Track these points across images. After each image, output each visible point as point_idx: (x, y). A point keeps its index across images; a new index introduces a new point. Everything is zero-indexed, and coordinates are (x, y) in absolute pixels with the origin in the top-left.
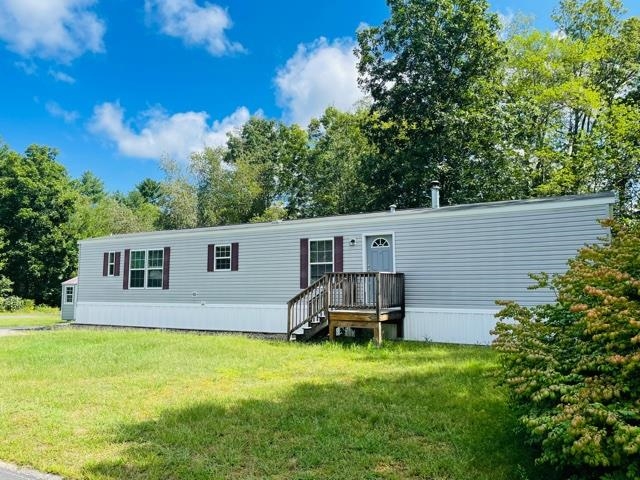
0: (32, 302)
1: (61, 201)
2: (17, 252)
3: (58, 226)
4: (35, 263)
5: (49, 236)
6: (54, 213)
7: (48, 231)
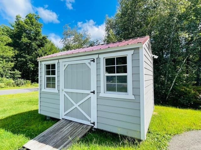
0: (30, 81)
1: (41, 37)
2: (22, 59)
3: (40, 48)
4: (31, 64)
5: (36, 52)
6: (38, 42)
7: (36, 50)
